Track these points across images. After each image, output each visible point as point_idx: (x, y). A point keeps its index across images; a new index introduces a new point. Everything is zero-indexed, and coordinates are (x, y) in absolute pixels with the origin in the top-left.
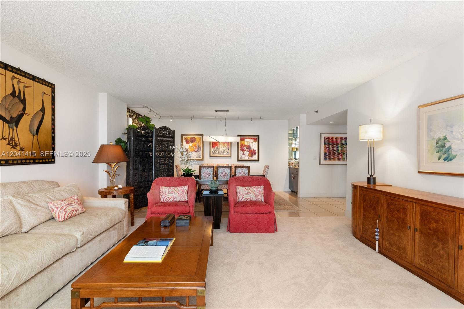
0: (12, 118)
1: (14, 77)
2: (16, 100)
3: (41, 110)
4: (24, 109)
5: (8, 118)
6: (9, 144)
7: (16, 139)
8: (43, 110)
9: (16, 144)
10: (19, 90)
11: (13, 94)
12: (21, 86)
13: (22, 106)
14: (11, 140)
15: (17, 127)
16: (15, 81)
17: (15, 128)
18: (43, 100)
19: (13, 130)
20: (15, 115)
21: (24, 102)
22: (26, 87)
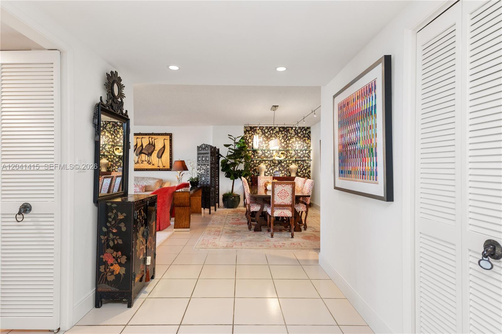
0: (149, 153)
1: (150, 137)
2: (151, 146)
3: (163, 147)
4: (154, 148)
5: (147, 153)
6: (148, 163)
7: (151, 161)
8: (164, 147)
9: (150, 163)
10: (152, 141)
11: (149, 144)
12: (153, 140)
13: (153, 147)
14: (149, 161)
15: (151, 156)
16: (150, 138)
17: (150, 157)
18: (164, 143)
19: (149, 157)
20: (150, 152)
21: (154, 146)
22: (155, 139)
